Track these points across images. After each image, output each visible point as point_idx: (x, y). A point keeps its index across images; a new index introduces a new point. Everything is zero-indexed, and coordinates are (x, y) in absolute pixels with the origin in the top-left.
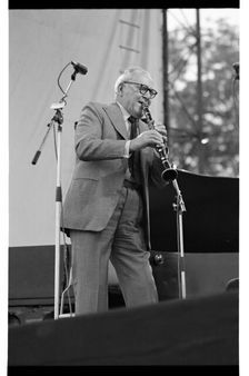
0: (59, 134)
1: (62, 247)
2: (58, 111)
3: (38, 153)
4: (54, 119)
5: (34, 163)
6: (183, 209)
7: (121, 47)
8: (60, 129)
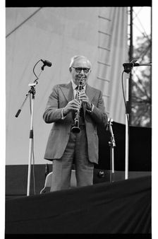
0: (32, 100)
1: (32, 166)
2: (32, 87)
3: (20, 111)
4: (30, 92)
5: (17, 116)
6: (114, 145)
7: (99, 47)
8: (33, 97)
